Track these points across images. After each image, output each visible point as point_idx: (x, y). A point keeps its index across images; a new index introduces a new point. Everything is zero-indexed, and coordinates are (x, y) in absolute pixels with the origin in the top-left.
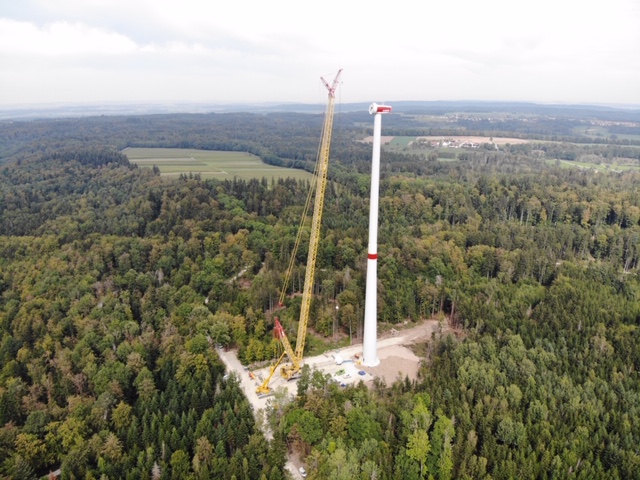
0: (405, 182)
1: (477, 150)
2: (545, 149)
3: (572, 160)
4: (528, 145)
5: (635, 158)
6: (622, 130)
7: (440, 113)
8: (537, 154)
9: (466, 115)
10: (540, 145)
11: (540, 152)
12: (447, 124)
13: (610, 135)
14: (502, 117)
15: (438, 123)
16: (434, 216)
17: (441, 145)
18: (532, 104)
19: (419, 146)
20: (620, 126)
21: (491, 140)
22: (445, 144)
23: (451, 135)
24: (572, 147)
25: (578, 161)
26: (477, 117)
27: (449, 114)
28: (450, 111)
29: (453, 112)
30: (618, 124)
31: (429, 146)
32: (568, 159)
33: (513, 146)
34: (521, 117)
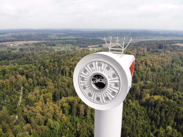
0: (7, 68)
1: (23, 46)
2: (45, 43)
3: (55, 46)
4: (40, 43)
5: (71, 43)
6: (61, 36)
7: (4, 34)
8: (44, 45)
9: (14, 34)
10: (44, 42)
11: (45, 44)
12: (8, 37)
13: (58, 37)
14: (25, 34)
15: (4, 37)
16: (29, 84)
17: (10, 45)
18: (32, 29)
19: (1, 47)
20: (60, 34)
21: (27, 42)
22: (11, 45)
23: (12, 41)
24: (53, 42)
25: (56, 46)
26: (17, 34)
27: (7, 34)
28: (7, 33)
29: (8, 33)
30: (59, 34)
31: (5, 46)
32: (53, 46)
33: (35, 43)
34: (31, 34)
